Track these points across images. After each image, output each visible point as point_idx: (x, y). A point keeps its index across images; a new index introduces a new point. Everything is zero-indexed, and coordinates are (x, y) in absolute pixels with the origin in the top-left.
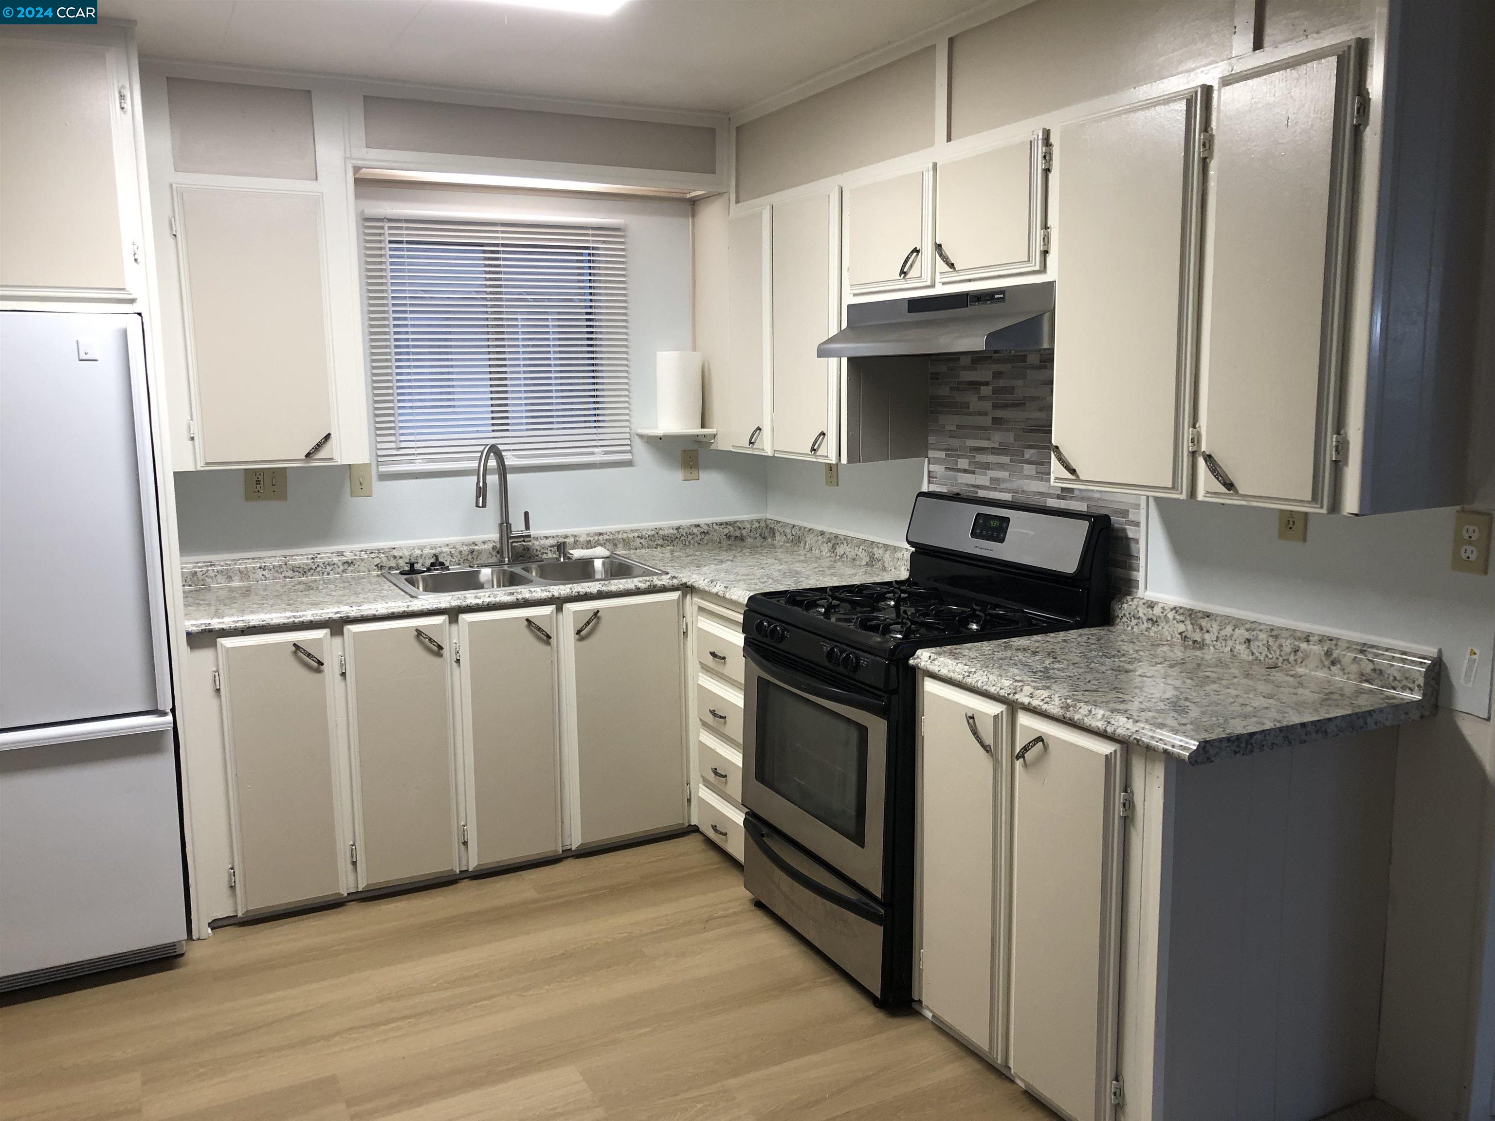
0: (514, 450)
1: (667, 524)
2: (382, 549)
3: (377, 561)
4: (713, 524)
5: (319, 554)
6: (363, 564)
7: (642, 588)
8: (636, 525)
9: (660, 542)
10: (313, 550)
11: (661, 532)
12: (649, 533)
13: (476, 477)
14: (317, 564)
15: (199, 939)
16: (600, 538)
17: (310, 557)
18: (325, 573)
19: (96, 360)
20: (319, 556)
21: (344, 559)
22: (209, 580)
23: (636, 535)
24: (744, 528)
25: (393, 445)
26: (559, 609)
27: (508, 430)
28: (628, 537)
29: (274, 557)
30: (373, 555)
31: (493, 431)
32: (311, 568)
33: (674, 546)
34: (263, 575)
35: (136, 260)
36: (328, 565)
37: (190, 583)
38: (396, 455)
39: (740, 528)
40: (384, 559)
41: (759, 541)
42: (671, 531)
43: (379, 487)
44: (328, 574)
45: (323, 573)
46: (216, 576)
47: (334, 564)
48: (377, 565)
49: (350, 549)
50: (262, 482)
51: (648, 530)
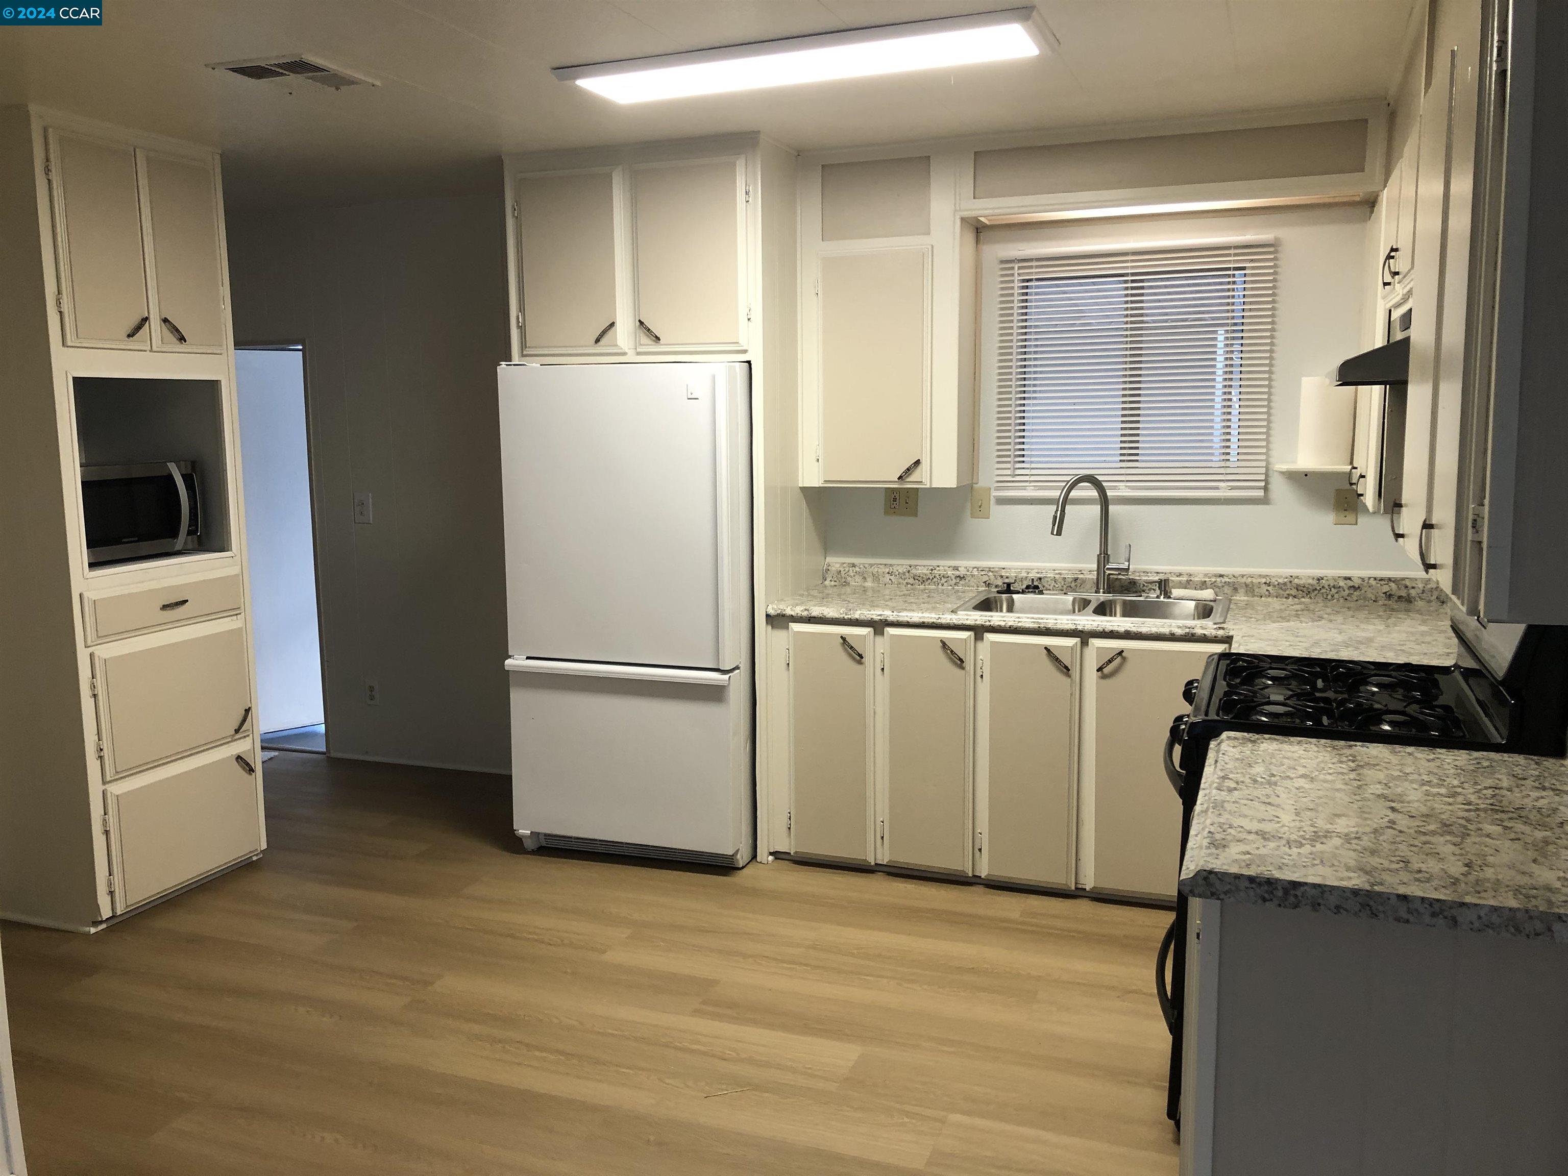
0: (1127, 481)
1: (1306, 572)
2: (993, 568)
3: (985, 578)
4: (1369, 578)
5: (938, 566)
6: (973, 579)
7: (1177, 634)
8: (1268, 570)
9: (1294, 592)
10: (934, 563)
11: (1296, 581)
12: (1281, 581)
13: (1056, 506)
14: (933, 575)
15: (761, 863)
16: (1218, 580)
17: (930, 568)
18: (940, 584)
19: (697, 399)
20: (938, 568)
21: (957, 573)
22: (849, 579)
23: (1264, 580)
24: (1413, 588)
25: (1008, 472)
26: (1084, 643)
27: (1137, 461)
28: (1252, 582)
29: (901, 564)
30: (983, 573)
31: (1121, 461)
32: (929, 578)
33: (1311, 598)
34: (890, 579)
35: (749, 319)
36: (943, 577)
37: (835, 579)
38: (1013, 481)
39: (1407, 587)
40: (992, 577)
41: (1435, 605)
42: (1311, 581)
43: (997, 511)
44: (943, 585)
45: (938, 584)
46: (854, 576)
47: (948, 577)
48: (985, 582)
49: (965, 564)
50: (898, 500)
51: (1281, 577)
